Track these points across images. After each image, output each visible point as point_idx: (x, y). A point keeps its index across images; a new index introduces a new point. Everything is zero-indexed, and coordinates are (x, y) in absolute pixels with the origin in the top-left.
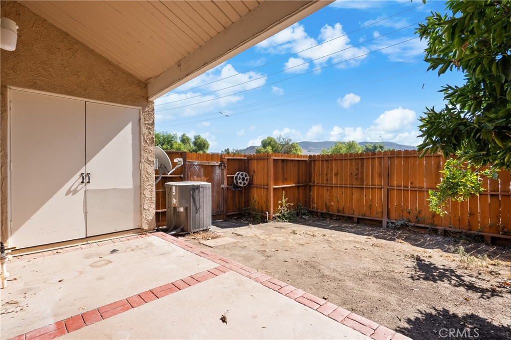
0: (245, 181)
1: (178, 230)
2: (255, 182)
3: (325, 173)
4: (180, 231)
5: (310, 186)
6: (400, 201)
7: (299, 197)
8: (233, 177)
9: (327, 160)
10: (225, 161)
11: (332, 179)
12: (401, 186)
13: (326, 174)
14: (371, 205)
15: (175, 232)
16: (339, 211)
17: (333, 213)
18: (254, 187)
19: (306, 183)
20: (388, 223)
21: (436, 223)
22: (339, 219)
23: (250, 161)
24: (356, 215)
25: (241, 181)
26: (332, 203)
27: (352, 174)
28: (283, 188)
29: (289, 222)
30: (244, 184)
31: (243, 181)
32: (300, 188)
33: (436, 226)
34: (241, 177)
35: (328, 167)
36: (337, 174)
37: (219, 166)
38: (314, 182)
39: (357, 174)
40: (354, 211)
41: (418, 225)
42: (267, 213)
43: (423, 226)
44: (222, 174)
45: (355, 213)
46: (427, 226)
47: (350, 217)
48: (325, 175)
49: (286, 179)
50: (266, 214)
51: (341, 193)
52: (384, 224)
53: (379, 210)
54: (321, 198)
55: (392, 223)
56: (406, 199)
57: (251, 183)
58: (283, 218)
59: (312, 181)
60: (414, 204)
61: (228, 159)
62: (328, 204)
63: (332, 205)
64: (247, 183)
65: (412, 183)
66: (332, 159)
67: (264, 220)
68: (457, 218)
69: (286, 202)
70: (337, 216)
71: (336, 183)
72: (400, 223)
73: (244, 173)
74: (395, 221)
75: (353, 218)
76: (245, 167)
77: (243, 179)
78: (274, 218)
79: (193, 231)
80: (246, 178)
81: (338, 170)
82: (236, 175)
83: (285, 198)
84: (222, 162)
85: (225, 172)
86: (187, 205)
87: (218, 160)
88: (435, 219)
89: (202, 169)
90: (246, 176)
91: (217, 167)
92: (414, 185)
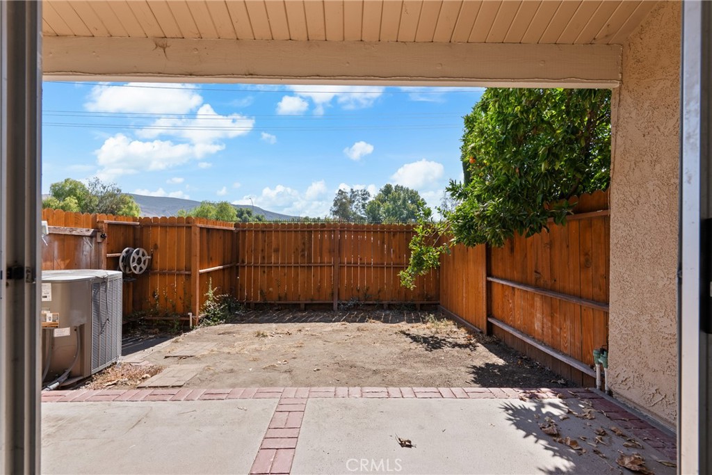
0: (142, 265)
1: (64, 377)
2: (158, 266)
3: (260, 249)
4: (66, 378)
5: (237, 267)
6: (349, 280)
7: (224, 284)
8: (119, 257)
9: (263, 232)
10: (105, 227)
11: (270, 257)
12: (351, 263)
13: (262, 250)
14: (320, 287)
15: (58, 384)
16: (280, 298)
17: (273, 302)
18: (156, 274)
19: (231, 263)
20: (339, 305)
21: (381, 298)
22: (281, 309)
23: (145, 230)
24: (303, 301)
25: (135, 264)
26: (271, 289)
27: (297, 249)
28: (208, 273)
29: (226, 323)
30: (141, 269)
31: (139, 263)
32: (226, 272)
33: (382, 301)
34: (136, 257)
35: (265, 241)
36: (277, 250)
37: (91, 237)
38: (243, 262)
39: (303, 250)
40: (300, 296)
41: (367, 302)
42: (190, 314)
43: (371, 302)
44: (98, 252)
45: (301, 298)
46: (375, 302)
47: (296, 304)
48: (260, 251)
49: (211, 259)
50: (189, 316)
51: (283, 274)
52: (335, 306)
53: (329, 291)
54: (254, 283)
55: (344, 304)
56: (356, 276)
57: (150, 268)
58: (212, 318)
59: (240, 261)
60: (362, 282)
61: (109, 224)
62: (265, 290)
63: (270, 292)
64: (144, 268)
65: (361, 259)
66: (270, 230)
67: (185, 327)
68: (397, 291)
69: (215, 294)
70: (279, 304)
71: (276, 261)
72: (351, 303)
73: (141, 250)
74: (346, 302)
75: (299, 304)
76: (135, 239)
77: (139, 261)
78: (201, 321)
79: (93, 371)
80: (143, 259)
81: (278, 246)
82: (124, 253)
83: (212, 289)
84: (97, 229)
85: (103, 248)
86: (84, 321)
87: (87, 226)
88: (380, 294)
89: (56, 244)
90: (143, 255)
91: (87, 240)
92: (362, 262)
